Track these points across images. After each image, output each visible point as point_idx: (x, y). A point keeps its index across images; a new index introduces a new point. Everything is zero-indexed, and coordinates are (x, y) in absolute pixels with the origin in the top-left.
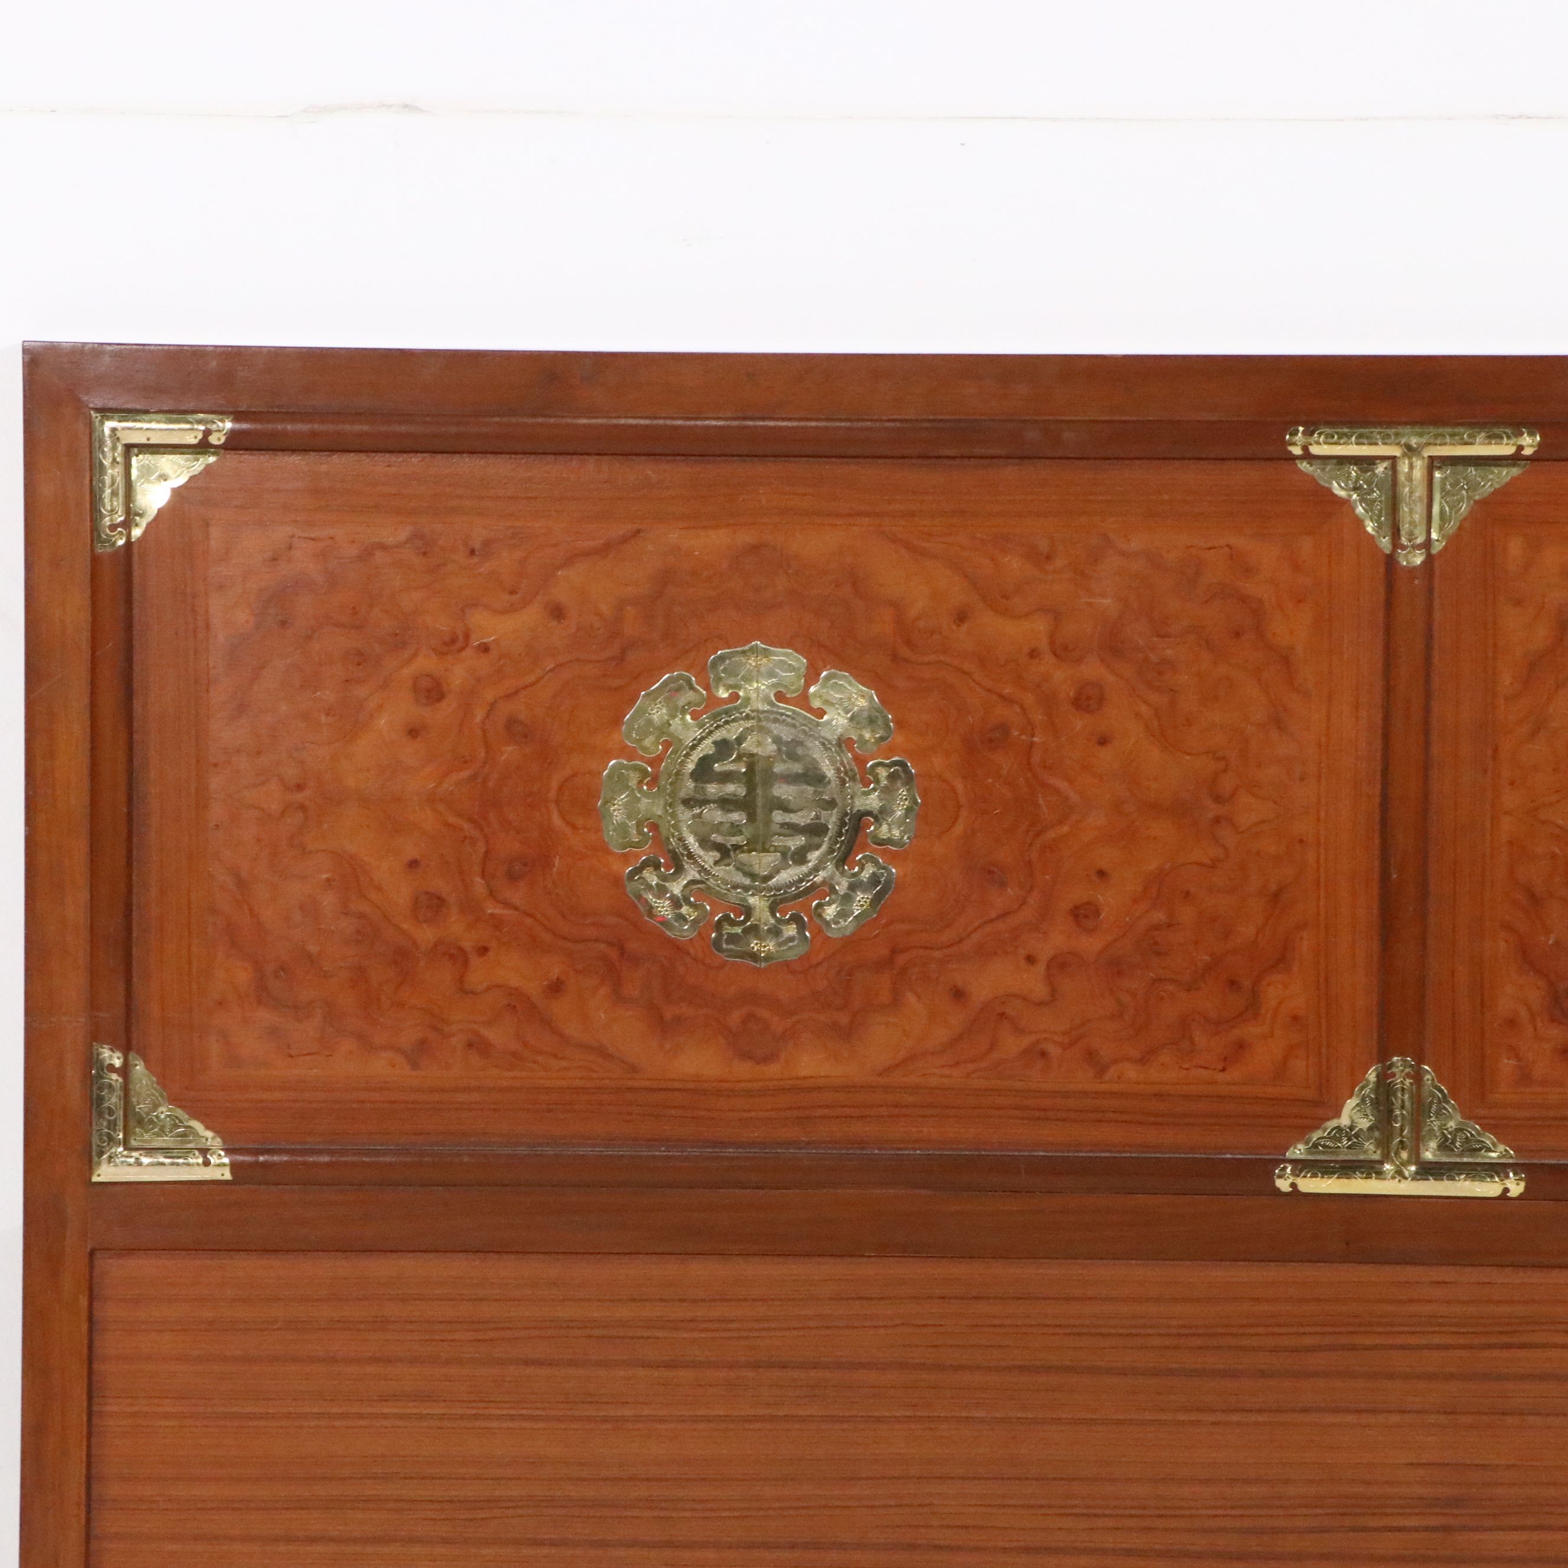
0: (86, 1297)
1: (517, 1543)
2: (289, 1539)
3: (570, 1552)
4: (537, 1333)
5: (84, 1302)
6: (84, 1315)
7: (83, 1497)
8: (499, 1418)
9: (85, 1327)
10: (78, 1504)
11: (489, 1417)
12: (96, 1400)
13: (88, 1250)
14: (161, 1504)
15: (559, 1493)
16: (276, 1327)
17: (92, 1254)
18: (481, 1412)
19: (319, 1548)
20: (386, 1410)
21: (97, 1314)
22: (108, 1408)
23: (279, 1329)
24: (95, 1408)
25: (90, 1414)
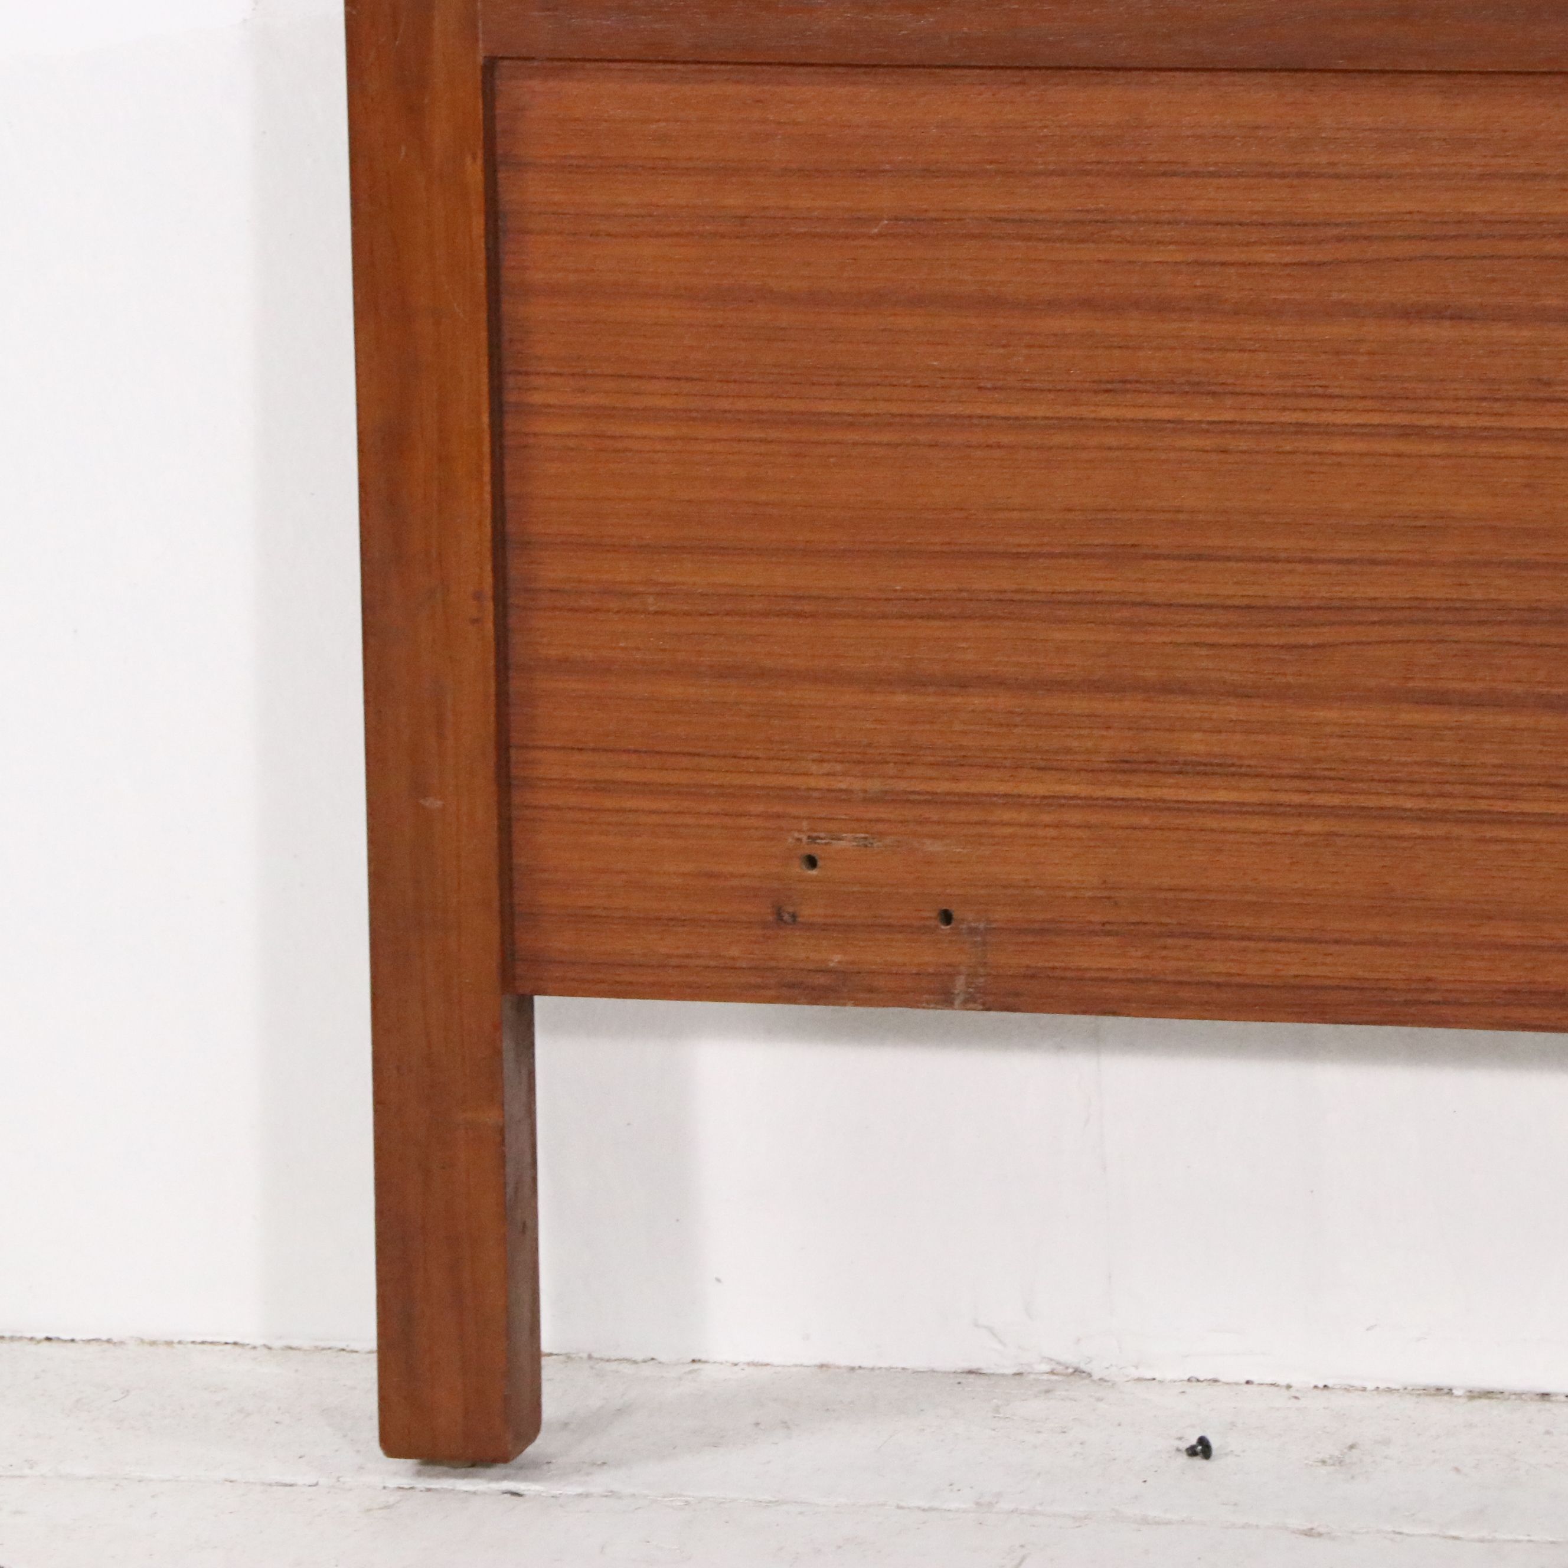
0: (480, 162)
1: (1390, 697)
2: (913, 682)
3: (1506, 720)
4: (1424, 247)
5: (474, 171)
6: (477, 202)
7: (489, 580)
8: (1347, 431)
9: (478, 224)
10: (478, 596)
11: (1326, 431)
12: (510, 381)
13: (480, 60)
14: (651, 599)
15: (1479, 595)
16: (876, 231)
17: (490, 66)
18: (1311, 418)
19: (977, 701)
20: (1106, 412)
21: (508, 197)
22: (537, 398)
23: (880, 235)
24: (511, 397)
25: (497, 409)
